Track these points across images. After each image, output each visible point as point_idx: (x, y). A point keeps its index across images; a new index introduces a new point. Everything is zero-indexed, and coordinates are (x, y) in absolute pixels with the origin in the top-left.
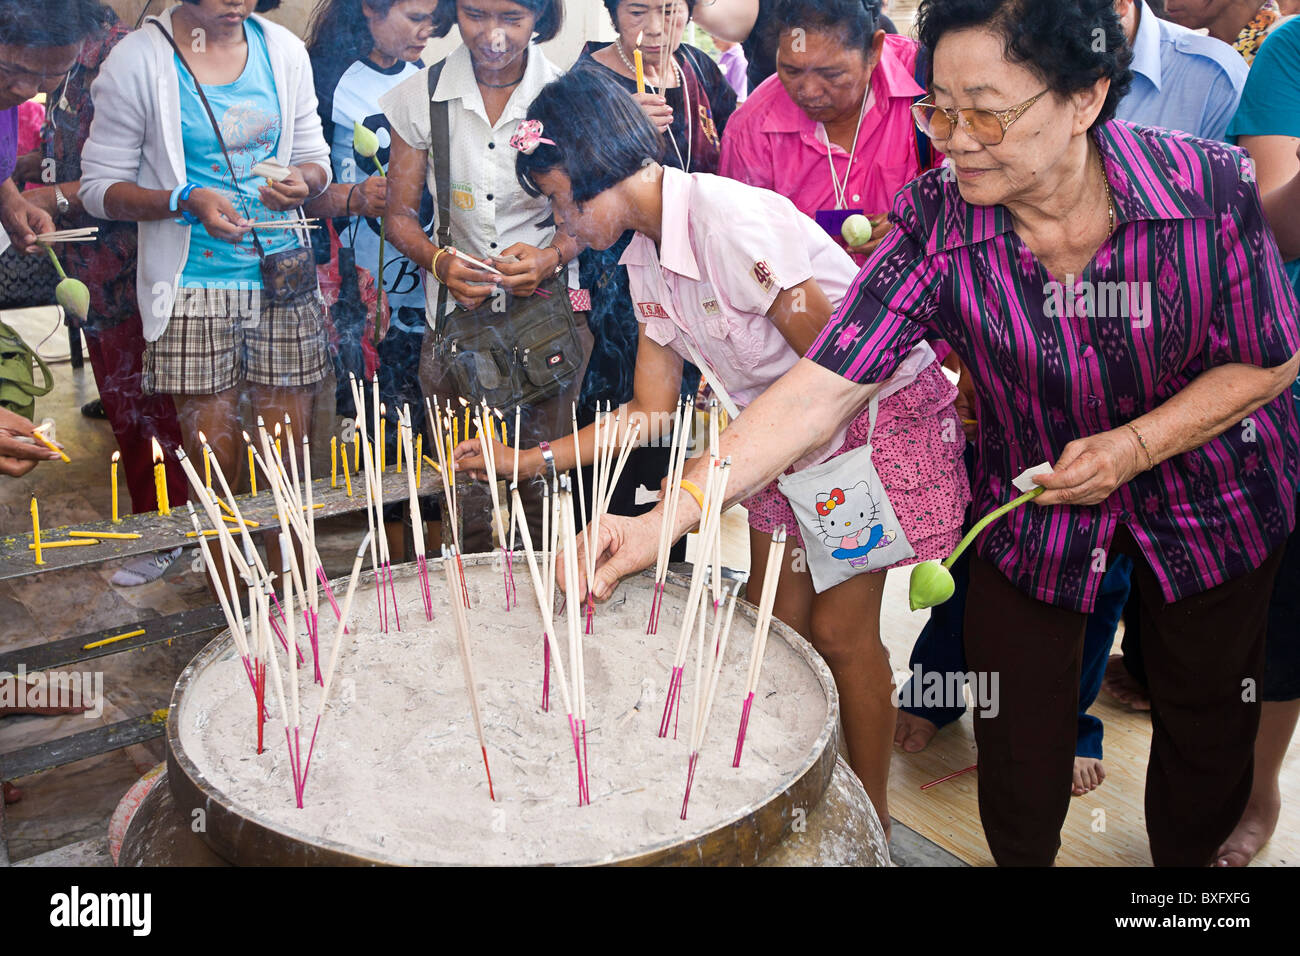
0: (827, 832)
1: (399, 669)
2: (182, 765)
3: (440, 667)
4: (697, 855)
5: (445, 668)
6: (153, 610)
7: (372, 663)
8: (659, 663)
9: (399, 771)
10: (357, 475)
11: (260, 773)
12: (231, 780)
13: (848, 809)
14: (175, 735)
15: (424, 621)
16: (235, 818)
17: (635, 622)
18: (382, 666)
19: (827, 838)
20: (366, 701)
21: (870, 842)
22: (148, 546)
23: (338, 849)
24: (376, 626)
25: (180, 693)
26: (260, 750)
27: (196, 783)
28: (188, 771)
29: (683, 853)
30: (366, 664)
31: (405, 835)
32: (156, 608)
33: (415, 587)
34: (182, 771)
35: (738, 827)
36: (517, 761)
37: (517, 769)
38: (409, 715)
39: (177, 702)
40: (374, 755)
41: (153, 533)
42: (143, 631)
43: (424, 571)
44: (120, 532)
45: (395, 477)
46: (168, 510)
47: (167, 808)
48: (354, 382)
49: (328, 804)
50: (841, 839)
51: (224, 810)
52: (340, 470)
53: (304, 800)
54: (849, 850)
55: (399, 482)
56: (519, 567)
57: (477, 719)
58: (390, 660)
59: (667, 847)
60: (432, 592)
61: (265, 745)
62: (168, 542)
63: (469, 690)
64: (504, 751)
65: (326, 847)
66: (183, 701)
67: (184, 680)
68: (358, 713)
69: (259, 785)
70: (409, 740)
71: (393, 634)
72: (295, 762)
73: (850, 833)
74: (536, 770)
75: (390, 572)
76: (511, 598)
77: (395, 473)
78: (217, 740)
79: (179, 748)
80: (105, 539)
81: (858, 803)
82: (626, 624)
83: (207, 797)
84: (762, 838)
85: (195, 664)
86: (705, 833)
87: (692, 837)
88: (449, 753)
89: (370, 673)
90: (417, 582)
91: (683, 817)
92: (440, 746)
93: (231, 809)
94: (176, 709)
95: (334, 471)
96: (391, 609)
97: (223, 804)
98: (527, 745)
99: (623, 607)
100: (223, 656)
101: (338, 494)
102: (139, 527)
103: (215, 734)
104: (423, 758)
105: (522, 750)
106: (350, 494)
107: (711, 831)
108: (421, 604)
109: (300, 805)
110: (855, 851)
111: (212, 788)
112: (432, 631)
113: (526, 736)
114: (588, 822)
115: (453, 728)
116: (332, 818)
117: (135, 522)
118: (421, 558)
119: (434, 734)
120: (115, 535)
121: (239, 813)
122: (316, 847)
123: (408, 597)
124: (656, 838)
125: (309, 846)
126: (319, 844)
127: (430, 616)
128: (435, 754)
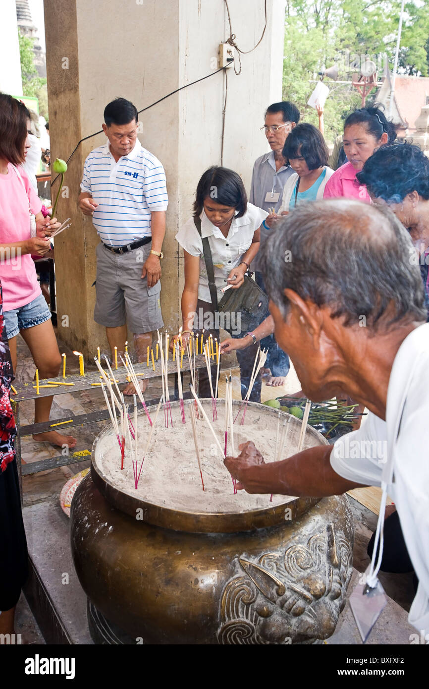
0: (327, 511)
1: (172, 442)
2: (97, 471)
3: (187, 442)
4: (273, 513)
5: (188, 443)
6: (69, 410)
7: (162, 439)
8: (269, 445)
9: (171, 479)
10: (157, 362)
11: (122, 477)
12: (113, 478)
13: (337, 503)
14: (94, 461)
15: (182, 424)
16: (116, 490)
17: (262, 428)
18: (166, 440)
19: (326, 513)
20: (160, 453)
21: (345, 516)
22: (77, 389)
23: (150, 503)
24: (164, 425)
25: (95, 446)
26: (122, 468)
27: (102, 478)
28: (99, 474)
29: (268, 512)
30: (160, 439)
31: (173, 501)
32: (71, 409)
33: (179, 411)
34: (97, 474)
35: (289, 505)
36: (213, 478)
37: (213, 481)
38: (175, 459)
39: (94, 450)
40: (162, 472)
41: (79, 383)
42: (72, 421)
43: (183, 404)
44: (66, 382)
45: (172, 362)
46: (84, 374)
47: (89, 487)
48: (158, 332)
49: (146, 488)
50: (332, 514)
51: (112, 487)
52: (151, 360)
53: (138, 487)
54: (335, 518)
55: (174, 365)
56: (219, 404)
57: (199, 461)
58: (169, 438)
59: (262, 509)
60: (185, 413)
61: (124, 467)
62: (85, 387)
63: (197, 451)
64: (209, 474)
65: (146, 502)
66: (96, 449)
67: (96, 442)
68: (157, 457)
69: (122, 480)
70: (175, 468)
71: (170, 428)
72: (135, 474)
73: (337, 512)
74: (220, 481)
75: (170, 404)
76: (215, 416)
77: (172, 361)
78: (107, 464)
79: (96, 466)
80: (61, 385)
81: (342, 502)
82: (259, 429)
83: (106, 483)
84: (298, 509)
85: (99, 436)
86: (276, 506)
87: (272, 507)
88: (189, 473)
89: (161, 443)
90: (179, 408)
91: (271, 501)
92: (186, 471)
93: (114, 487)
94: (94, 452)
95: (148, 360)
96: (169, 419)
97: (111, 485)
98: (217, 472)
99: (258, 422)
100: (109, 433)
101: (150, 369)
102: (73, 380)
103: (106, 462)
104: (180, 474)
105: (216, 474)
106: (154, 369)
107: (278, 505)
108: (181, 417)
109: (136, 488)
110: (337, 519)
111: (107, 480)
112: (185, 428)
113: (217, 469)
114: (236, 500)
115: (190, 464)
116: (148, 493)
117: (71, 378)
118: (181, 400)
119: (184, 466)
120: (64, 383)
121: (117, 489)
122: (143, 502)
123: (176, 414)
124: (259, 506)
125: (141, 501)
126: (144, 500)
127: (184, 422)
128: (184, 473)
